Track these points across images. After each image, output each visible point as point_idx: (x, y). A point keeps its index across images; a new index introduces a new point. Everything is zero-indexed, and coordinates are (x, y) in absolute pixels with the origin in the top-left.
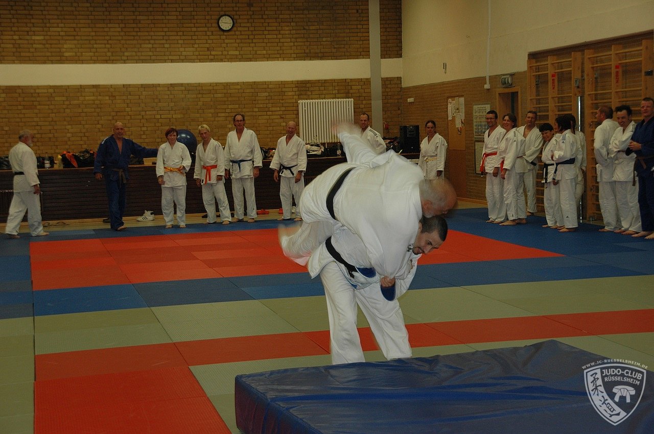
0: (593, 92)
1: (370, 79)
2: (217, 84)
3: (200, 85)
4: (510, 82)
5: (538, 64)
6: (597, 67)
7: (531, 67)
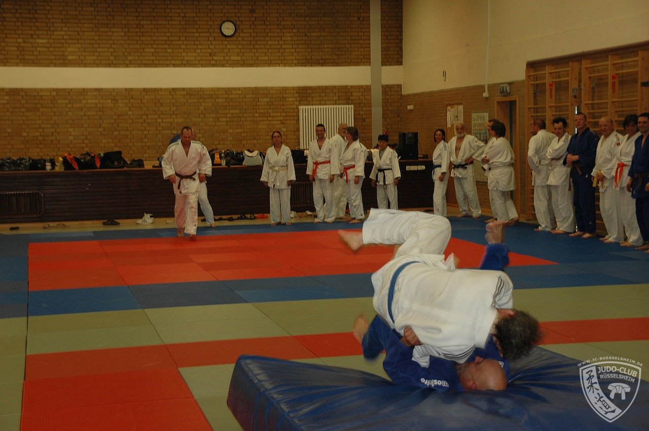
0: (590, 102)
1: (370, 86)
2: (218, 89)
3: (201, 89)
4: (508, 91)
5: (537, 73)
6: (594, 77)
7: (529, 76)
